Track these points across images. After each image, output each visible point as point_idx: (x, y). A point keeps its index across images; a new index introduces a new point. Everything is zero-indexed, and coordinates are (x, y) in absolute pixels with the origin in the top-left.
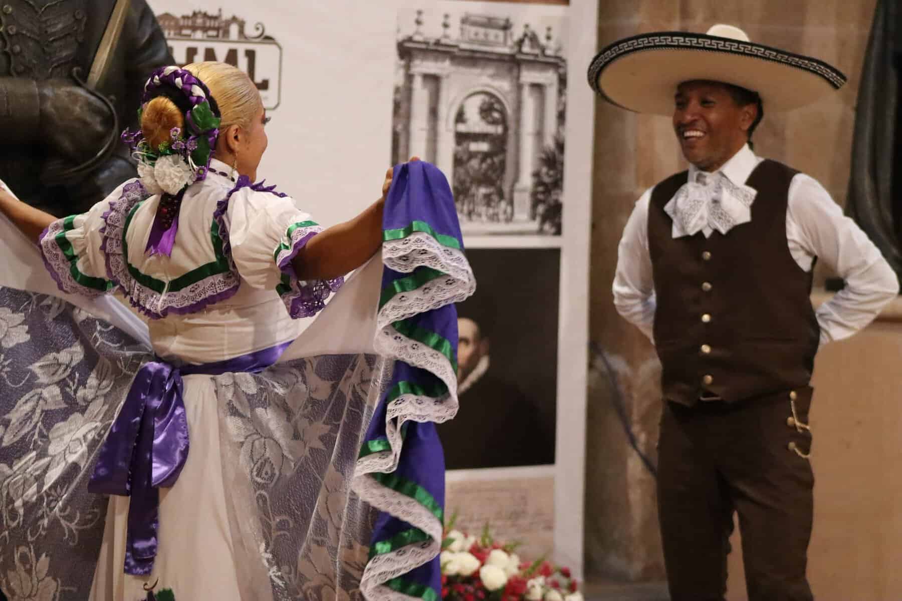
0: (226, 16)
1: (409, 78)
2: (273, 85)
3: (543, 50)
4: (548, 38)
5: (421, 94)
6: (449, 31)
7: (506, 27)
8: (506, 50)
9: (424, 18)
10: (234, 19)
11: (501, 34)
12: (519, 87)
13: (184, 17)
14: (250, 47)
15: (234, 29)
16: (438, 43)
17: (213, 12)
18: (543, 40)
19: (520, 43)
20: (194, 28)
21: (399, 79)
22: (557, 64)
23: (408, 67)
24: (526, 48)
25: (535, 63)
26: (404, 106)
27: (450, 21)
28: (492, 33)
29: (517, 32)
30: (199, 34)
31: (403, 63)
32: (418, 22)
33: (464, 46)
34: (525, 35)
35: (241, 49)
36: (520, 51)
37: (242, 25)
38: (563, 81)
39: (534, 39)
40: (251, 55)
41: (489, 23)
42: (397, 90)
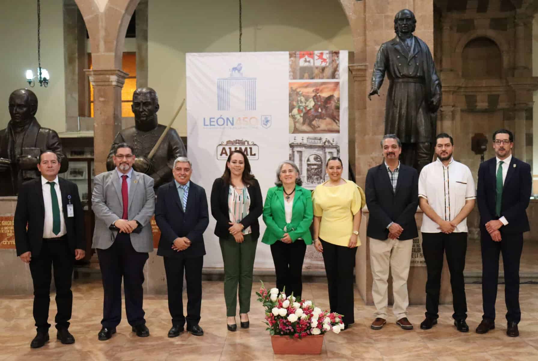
0: (244, 140)
1: (293, 152)
2: (257, 155)
3: (332, 144)
4: (333, 141)
5: (297, 156)
6: (303, 141)
7: (320, 139)
8: (321, 145)
9: (296, 138)
10: (246, 141)
11: (319, 141)
12: (325, 153)
13: (234, 141)
14: (251, 147)
15: (246, 143)
16: (301, 144)
17: (241, 139)
18: (332, 142)
19: (325, 143)
20: (236, 143)
21: (291, 152)
22: (337, 147)
23: (293, 149)
24: (327, 144)
25: (329, 147)
26: (292, 158)
27: (304, 139)
28: (316, 141)
29: (324, 140)
30: (237, 144)
31: (291, 149)
32: (295, 139)
33: (308, 144)
34: (326, 141)
36: (325, 144)
37: (248, 142)
38: (338, 151)
39: (329, 142)
41: (315, 139)
42: (290, 155)
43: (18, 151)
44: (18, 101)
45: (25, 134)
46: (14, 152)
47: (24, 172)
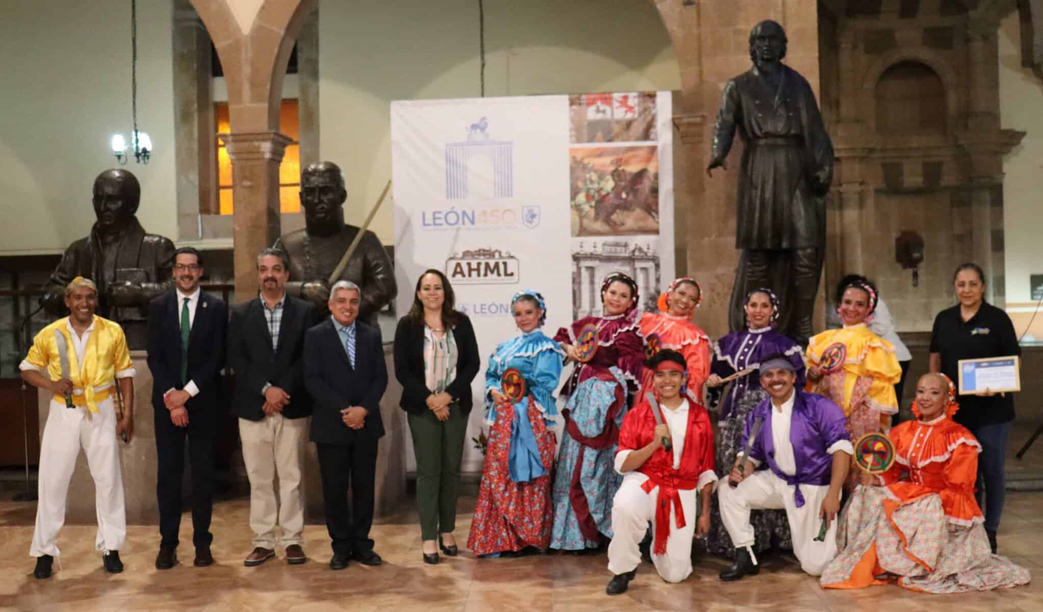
0: (493, 250)
1: (579, 268)
2: (516, 275)
3: (646, 254)
4: (648, 249)
5: (585, 275)
6: (597, 249)
7: (626, 245)
8: (627, 255)
9: (584, 245)
10: (497, 251)
11: (623, 249)
12: (635, 269)
13: (475, 252)
14: (505, 260)
15: (497, 255)
16: (592, 254)
17: (487, 249)
18: (645, 249)
19: (634, 252)
20: (479, 255)
21: (574, 269)
22: (655, 260)
23: (578, 265)
24: (637, 253)
25: (641, 259)
26: (577, 280)
27: (597, 245)
28: (619, 249)
29: (632, 247)
30: (482, 257)
31: (575, 263)
32: (581, 247)
33: (604, 254)
34: (636, 249)
35: (501, 262)
36: (634, 255)
37: (500, 253)
38: (657, 266)
39: (640, 250)
40: (505, 264)
41: (617, 245)
42: (573, 273)
43: (108, 274)
44: (109, 190)
45: (120, 245)
46: (103, 276)
47: (119, 309)
